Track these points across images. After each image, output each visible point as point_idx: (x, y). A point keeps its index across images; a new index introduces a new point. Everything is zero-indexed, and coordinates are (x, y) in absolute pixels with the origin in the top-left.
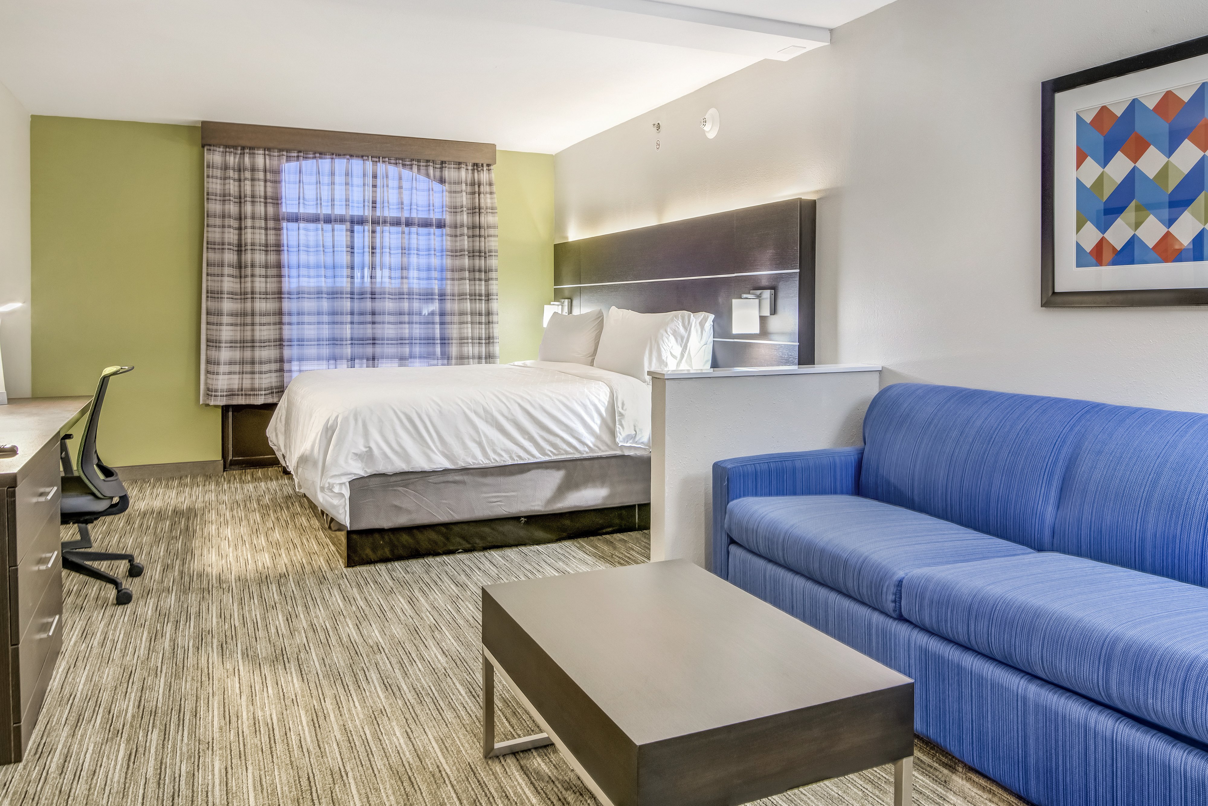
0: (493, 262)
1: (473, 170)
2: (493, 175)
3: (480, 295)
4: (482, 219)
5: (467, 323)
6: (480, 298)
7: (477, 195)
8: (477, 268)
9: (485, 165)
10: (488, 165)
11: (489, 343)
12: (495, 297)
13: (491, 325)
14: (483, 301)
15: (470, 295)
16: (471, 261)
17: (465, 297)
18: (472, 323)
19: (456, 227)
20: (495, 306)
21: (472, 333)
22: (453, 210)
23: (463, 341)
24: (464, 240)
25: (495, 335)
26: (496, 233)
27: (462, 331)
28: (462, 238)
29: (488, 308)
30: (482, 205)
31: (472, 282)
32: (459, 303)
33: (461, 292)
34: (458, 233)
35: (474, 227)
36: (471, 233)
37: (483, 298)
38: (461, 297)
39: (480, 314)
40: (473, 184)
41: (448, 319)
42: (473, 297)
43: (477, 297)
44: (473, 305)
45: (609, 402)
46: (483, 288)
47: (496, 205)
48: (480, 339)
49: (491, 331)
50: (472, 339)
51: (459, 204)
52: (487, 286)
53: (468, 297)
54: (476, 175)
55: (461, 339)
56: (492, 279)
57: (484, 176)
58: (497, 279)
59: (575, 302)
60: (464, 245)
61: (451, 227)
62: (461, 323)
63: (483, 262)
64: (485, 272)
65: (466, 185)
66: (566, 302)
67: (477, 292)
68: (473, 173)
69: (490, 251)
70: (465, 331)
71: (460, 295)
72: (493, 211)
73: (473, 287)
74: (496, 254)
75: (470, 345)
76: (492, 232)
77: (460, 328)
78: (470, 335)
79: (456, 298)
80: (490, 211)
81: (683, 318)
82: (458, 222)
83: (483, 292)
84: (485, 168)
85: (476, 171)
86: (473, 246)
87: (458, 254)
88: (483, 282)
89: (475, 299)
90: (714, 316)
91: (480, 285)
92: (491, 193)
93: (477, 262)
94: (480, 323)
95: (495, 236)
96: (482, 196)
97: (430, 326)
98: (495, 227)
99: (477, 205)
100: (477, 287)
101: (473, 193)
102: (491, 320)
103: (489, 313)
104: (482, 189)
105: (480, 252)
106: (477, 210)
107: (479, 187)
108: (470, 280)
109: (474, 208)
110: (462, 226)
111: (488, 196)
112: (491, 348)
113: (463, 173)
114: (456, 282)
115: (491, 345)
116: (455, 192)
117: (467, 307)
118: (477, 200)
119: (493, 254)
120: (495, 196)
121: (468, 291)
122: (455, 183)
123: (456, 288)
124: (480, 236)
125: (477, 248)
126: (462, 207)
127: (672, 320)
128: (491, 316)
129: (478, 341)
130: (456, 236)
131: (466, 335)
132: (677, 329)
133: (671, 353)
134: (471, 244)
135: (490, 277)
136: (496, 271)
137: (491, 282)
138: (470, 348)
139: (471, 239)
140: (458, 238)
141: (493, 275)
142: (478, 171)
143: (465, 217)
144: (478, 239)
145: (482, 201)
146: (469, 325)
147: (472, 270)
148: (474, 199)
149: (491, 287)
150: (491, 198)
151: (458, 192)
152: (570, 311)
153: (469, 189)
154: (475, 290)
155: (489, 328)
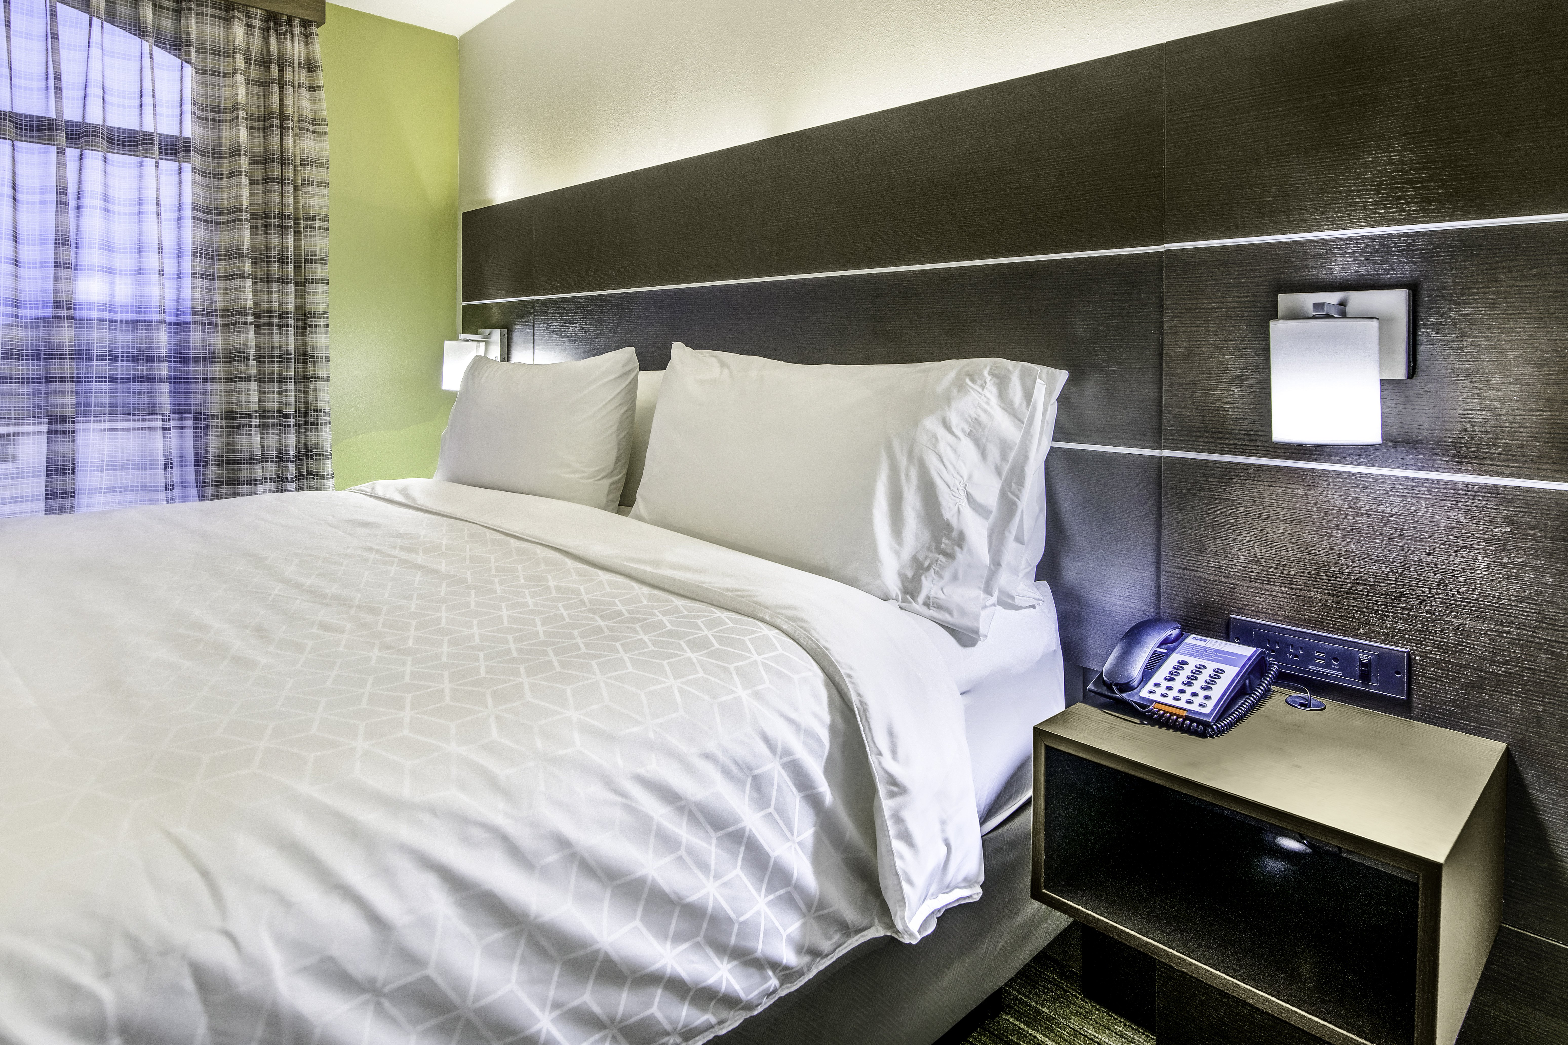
0: (317, 243)
1: (265, 31)
2: (318, 48)
3: (283, 315)
4: (290, 142)
5: (247, 379)
6: (284, 322)
7: (275, 88)
8: (274, 254)
9: (297, 22)
10: (306, 24)
11: (306, 424)
12: (322, 321)
13: (311, 385)
14: (291, 331)
15: (256, 315)
16: (260, 239)
17: (242, 319)
18: (261, 379)
19: (218, 155)
20: (320, 340)
21: (261, 403)
22: (210, 115)
23: (237, 422)
24: (240, 185)
25: (323, 405)
26: (325, 179)
27: (235, 398)
28: (234, 180)
29: (305, 346)
30: (290, 109)
31: (264, 286)
32: (226, 333)
33: (232, 305)
34: (225, 170)
35: (267, 160)
36: (259, 174)
37: (291, 322)
38: (232, 319)
39: (283, 359)
40: (265, 62)
41: (195, 369)
42: (266, 320)
43: (276, 321)
44: (266, 339)
45: (833, 729)
46: (291, 299)
47: (326, 115)
48: (282, 415)
49: (311, 397)
50: (262, 415)
51: (226, 103)
52: (301, 295)
53: (251, 318)
54: (273, 41)
55: (231, 415)
56: (314, 281)
57: (295, 48)
58: (325, 281)
59: (517, 335)
60: (240, 196)
61: (204, 153)
62: (230, 379)
63: (291, 240)
64: (298, 264)
65: (248, 61)
66: (496, 335)
67: (275, 308)
68: (266, 38)
69: (309, 217)
70: (244, 398)
71: (226, 314)
72: (317, 128)
73: (265, 298)
74: (324, 224)
75: (256, 431)
76: (313, 173)
77: (229, 392)
78: (255, 407)
79: (219, 320)
80: (311, 127)
81: (1002, 382)
82: (226, 143)
83: (291, 309)
84: (297, 30)
85: (272, 33)
86: (265, 203)
87: (225, 218)
88: (291, 288)
89: (271, 325)
90: (1062, 376)
91: (282, 293)
92: (312, 89)
93: (275, 240)
94: (282, 380)
95: (321, 184)
96: (289, 90)
97: (144, 386)
98: (322, 164)
99: (276, 108)
100: (275, 298)
101: (266, 84)
102: (311, 372)
103: (305, 357)
104: (289, 75)
105: (283, 216)
106: (276, 122)
107: (281, 70)
108: (255, 281)
109: (268, 117)
110: (235, 152)
111: (304, 92)
112: (312, 437)
113: (239, 32)
114: (218, 285)
115: (311, 428)
116: (216, 73)
117: (247, 343)
118: (276, 99)
119: (317, 224)
120: (322, 94)
121: (250, 304)
122: (215, 52)
123: (218, 297)
124: (283, 181)
125: (275, 208)
126: (235, 108)
127: (961, 387)
128: (310, 365)
129: (276, 421)
130: (219, 176)
131: (244, 408)
132: (983, 418)
133: (969, 496)
134: (259, 199)
135: (309, 275)
136: (325, 262)
137: (310, 287)
138: (256, 439)
139: (259, 188)
140: (225, 183)
141: (318, 271)
142: (279, 34)
143: (243, 132)
144: (277, 187)
145: (289, 101)
146: (254, 386)
147: (261, 258)
148: (267, 96)
149: (309, 298)
150: (313, 100)
151: (226, 75)
152: (506, 356)
153: (255, 72)
154: (270, 302)
155: (306, 391)
